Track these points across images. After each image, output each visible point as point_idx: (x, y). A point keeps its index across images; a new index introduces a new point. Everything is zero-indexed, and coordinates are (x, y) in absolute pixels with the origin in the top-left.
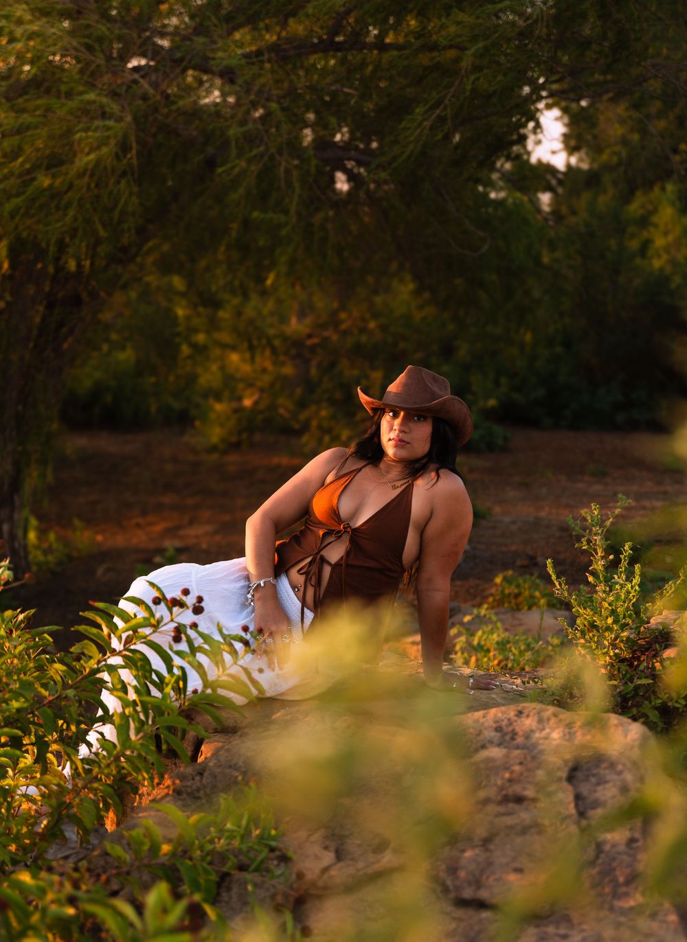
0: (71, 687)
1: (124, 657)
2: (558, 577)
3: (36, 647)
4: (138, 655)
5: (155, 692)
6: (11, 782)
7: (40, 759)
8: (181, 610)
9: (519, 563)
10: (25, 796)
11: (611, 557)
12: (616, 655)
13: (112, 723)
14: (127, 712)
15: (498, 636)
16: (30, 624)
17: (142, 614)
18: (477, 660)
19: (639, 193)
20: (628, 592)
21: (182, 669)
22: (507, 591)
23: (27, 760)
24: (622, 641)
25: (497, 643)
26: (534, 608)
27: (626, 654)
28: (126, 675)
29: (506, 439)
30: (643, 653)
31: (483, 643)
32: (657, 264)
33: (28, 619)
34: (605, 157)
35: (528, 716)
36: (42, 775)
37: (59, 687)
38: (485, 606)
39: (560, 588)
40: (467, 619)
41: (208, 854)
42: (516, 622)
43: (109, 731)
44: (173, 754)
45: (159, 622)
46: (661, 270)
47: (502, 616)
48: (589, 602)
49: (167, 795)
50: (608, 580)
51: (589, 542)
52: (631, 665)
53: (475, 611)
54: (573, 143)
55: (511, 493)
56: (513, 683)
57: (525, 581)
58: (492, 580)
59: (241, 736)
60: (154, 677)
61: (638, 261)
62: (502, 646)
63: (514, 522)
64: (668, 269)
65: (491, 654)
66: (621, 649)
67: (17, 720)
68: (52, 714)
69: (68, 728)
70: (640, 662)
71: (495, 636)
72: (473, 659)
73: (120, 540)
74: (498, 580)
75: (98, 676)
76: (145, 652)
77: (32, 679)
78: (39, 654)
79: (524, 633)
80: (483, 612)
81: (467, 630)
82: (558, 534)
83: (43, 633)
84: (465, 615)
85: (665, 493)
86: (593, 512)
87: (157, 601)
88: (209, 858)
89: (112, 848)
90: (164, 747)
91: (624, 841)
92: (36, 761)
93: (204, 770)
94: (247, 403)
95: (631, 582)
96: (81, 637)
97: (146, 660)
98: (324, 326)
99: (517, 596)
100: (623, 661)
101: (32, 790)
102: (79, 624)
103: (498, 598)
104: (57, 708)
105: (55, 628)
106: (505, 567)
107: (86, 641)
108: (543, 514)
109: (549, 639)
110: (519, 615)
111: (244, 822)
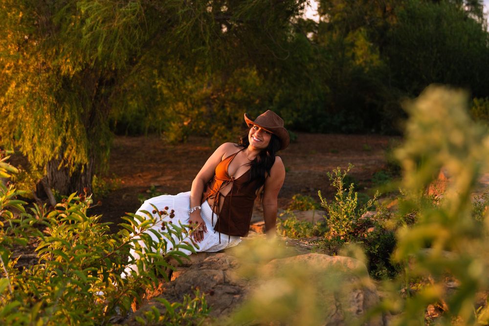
0: (118, 249)
1: (141, 236)
2: (323, 198)
3: (102, 231)
4: (146, 235)
5: (154, 250)
6: (92, 290)
7: (105, 280)
8: (165, 216)
9: (302, 190)
10: (98, 296)
11: (346, 190)
12: (348, 231)
13: (136, 264)
14: (142, 259)
15: (295, 222)
16: (100, 221)
17: (148, 218)
18: (286, 232)
19: (350, 33)
20: (352, 204)
21: (164, 240)
22: (297, 203)
23: (100, 280)
24: (350, 225)
25: (294, 225)
26: (309, 210)
27: (352, 231)
28: (142, 243)
29: (296, 138)
30: (359, 230)
31: (288, 225)
32: (358, 62)
33: (99, 219)
34: (336, 17)
35: (313, 259)
36: (106, 287)
37: (113, 249)
38: (289, 209)
39: (324, 203)
40: (281, 215)
41: (179, 320)
42: (302, 216)
43: (135, 267)
44: (161, 276)
45: (155, 221)
46: (360, 65)
47: (296, 214)
48: (336, 209)
49: (160, 294)
50: (344, 199)
51: (336, 183)
52: (354, 235)
53: (285, 212)
54: (322, 11)
55: (298, 161)
56: (304, 244)
57: (305, 198)
58: (291, 198)
59: (191, 269)
60: (153, 244)
61: (351, 61)
62: (296, 226)
63: (300, 173)
64: (363, 65)
65: (292, 230)
66: (350, 228)
67: (95, 264)
68: (110, 261)
69: (117, 266)
70: (358, 234)
71: (293, 222)
72: (284, 232)
73: (132, 183)
74: (294, 198)
75: (129, 244)
76: (150, 234)
77: (101, 246)
78: (104, 234)
79: (306, 221)
80: (288, 212)
81: (281, 219)
82: (318, 178)
83: (106, 225)
84: (280, 213)
85: (363, 160)
86: (337, 171)
87: (154, 212)
88: (180, 322)
89: (138, 318)
90: (158, 274)
91: (355, 311)
92: (103, 281)
93: (176, 284)
94: (186, 123)
95: (354, 200)
96: (122, 228)
97: (149, 237)
98: (218, 91)
99: (302, 205)
100: (350, 233)
101: (101, 293)
102: (121, 223)
103: (293, 205)
104: (112, 258)
105: (110, 223)
106: (297, 192)
107: (124, 230)
108: (312, 169)
109: (316, 223)
110: (303, 213)
111: (194, 306)
